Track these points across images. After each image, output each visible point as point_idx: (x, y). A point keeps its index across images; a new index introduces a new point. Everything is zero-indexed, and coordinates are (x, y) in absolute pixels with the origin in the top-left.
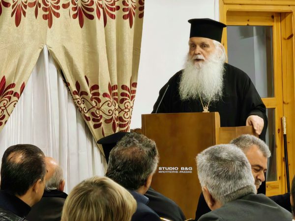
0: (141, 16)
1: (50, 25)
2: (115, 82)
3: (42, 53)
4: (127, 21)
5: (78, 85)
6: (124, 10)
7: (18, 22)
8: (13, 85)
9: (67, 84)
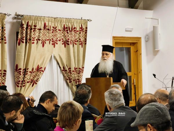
0: (86, 44)
1: (54, 47)
2: (77, 67)
3: (52, 56)
4: (81, 46)
5: (64, 68)
6: (80, 42)
7: (43, 46)
8: (41, 68)
9: (60, 68)
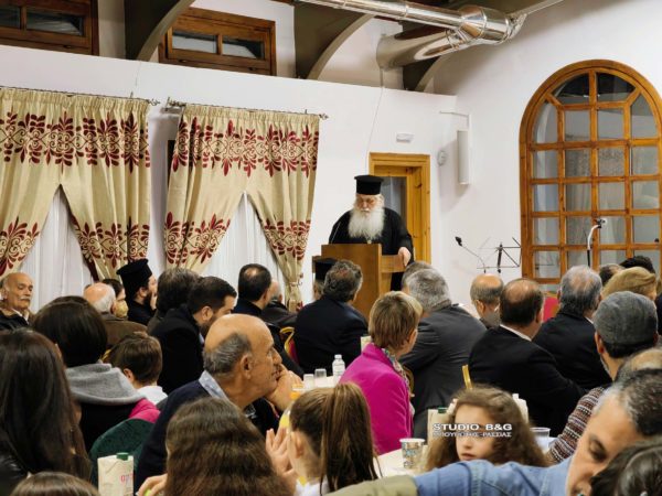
0: (315, 169)
1: (249, 174)
2: (295, 220)
4: (305, 173)
5: (268, 222)
6: (303, 164)
7: (226, 172)
8: (221, 221)
9: (260, 221)
